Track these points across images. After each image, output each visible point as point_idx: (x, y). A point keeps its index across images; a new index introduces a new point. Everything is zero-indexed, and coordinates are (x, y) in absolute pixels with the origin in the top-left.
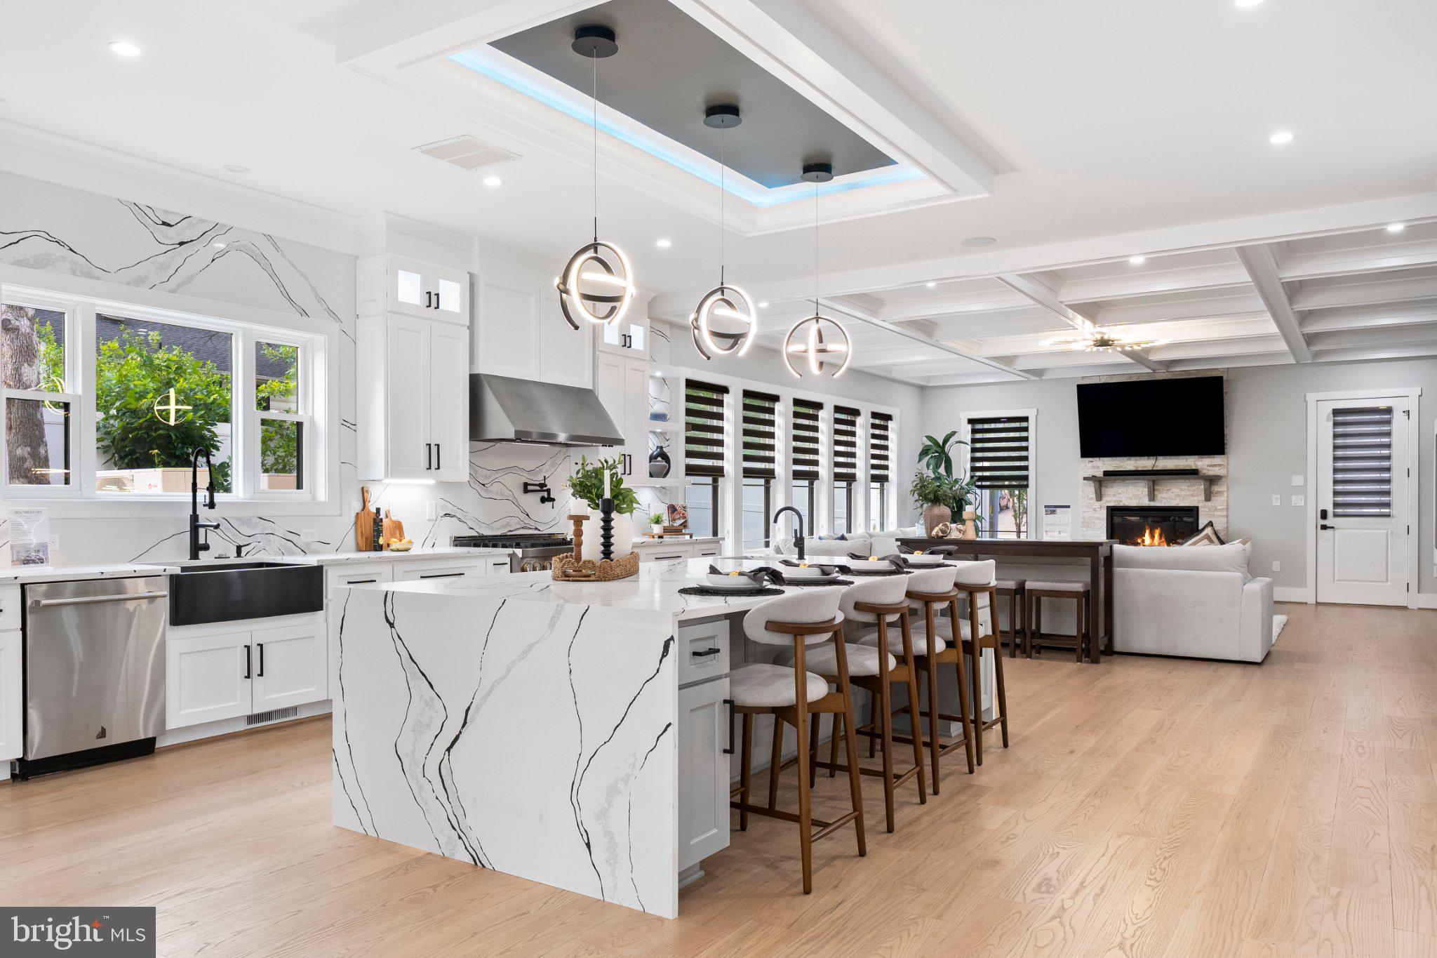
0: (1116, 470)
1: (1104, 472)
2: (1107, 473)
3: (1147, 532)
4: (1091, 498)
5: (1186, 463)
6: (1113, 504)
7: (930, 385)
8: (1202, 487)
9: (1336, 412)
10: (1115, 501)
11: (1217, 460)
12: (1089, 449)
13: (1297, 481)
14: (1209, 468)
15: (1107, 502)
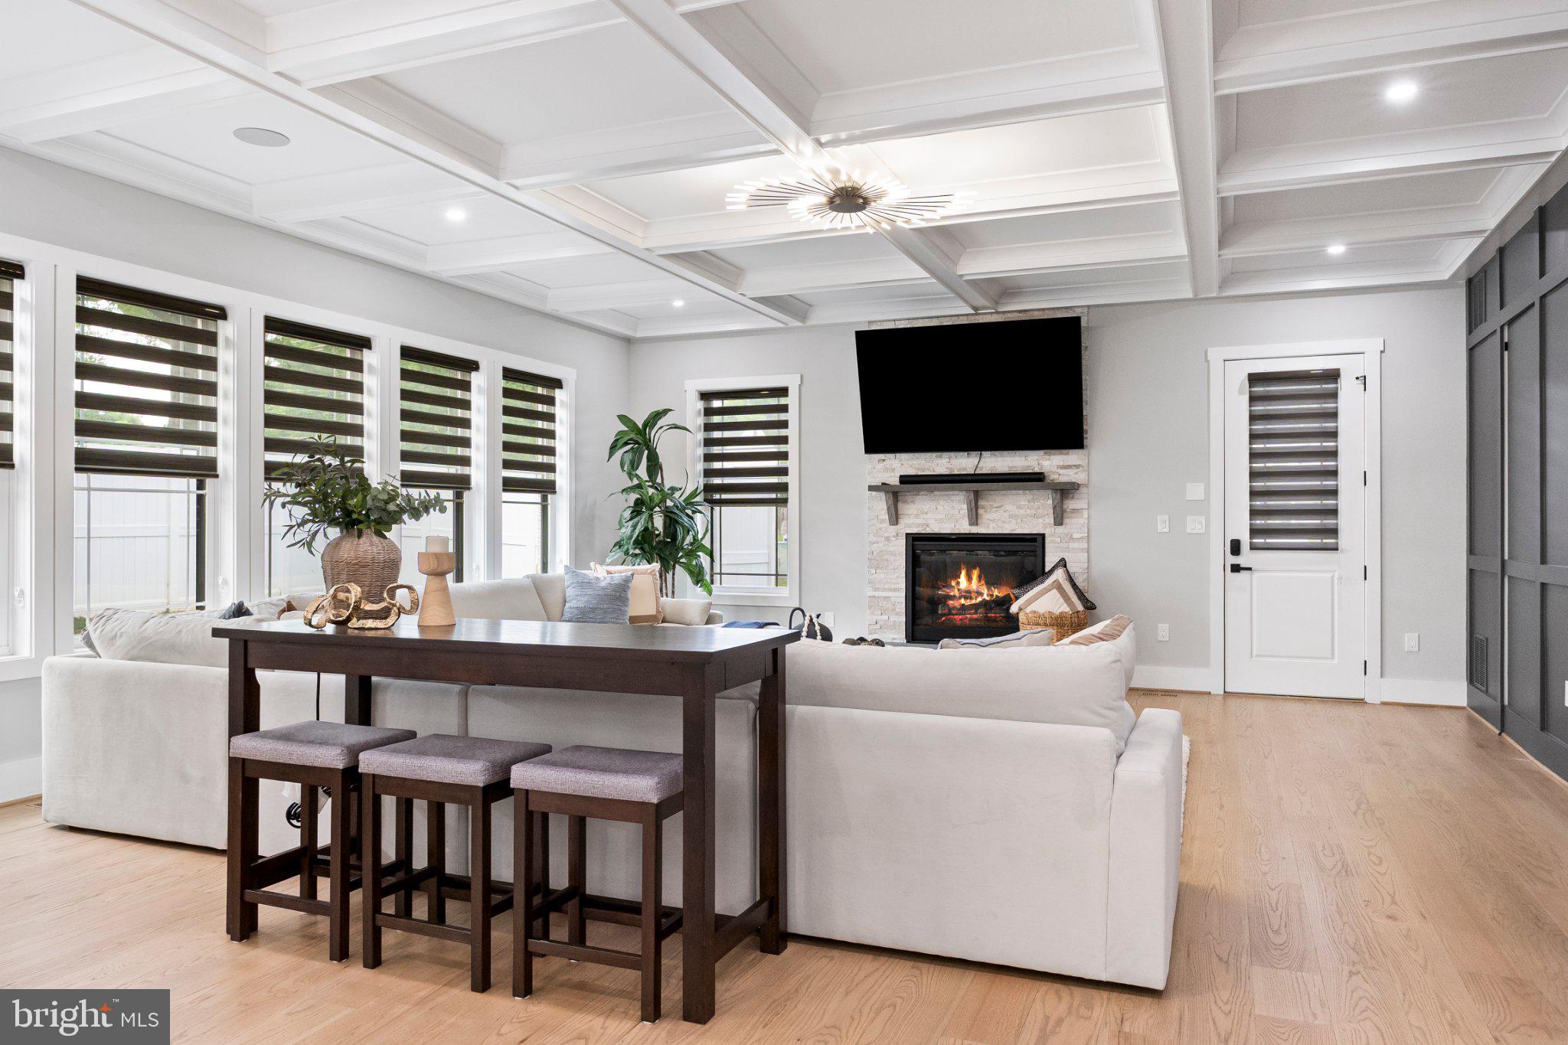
0: (920, 473)
1: (901, 476)
2: (905, 480)
3: (963, 573)
4: (882, 521)
5: (1025, 463)
6: (915, 531)
7: (639, 335)
8: (1050, 502)
9: (1254, 379)
10: (919, 525)
11: (1073, 457)
12: (877, 440)
13: (1195, 491)
14: (1062, 471)
15: (909, 526)
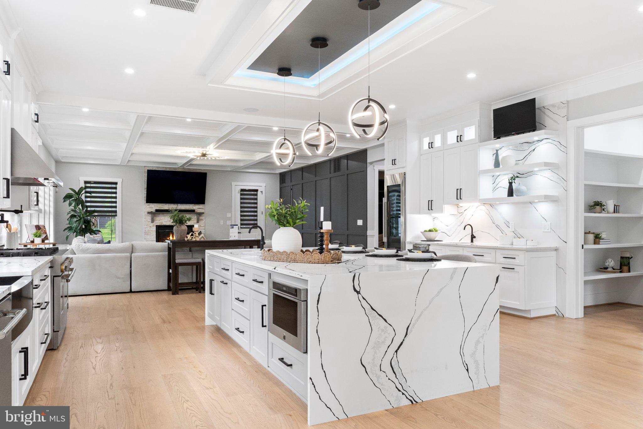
0: (160, 209)
1: (156, 210)
2: (157, 211)
3: (171, 235)
4: (149, 222)
5: (189, 207)
6: (159, 224)
8: (196, 217)
9: (242, 190)
10: (160, 223)
11: (201, 206)
12: (150, 199)
13: (229, 215)
14: (198, 209)
15: (157, 223)
